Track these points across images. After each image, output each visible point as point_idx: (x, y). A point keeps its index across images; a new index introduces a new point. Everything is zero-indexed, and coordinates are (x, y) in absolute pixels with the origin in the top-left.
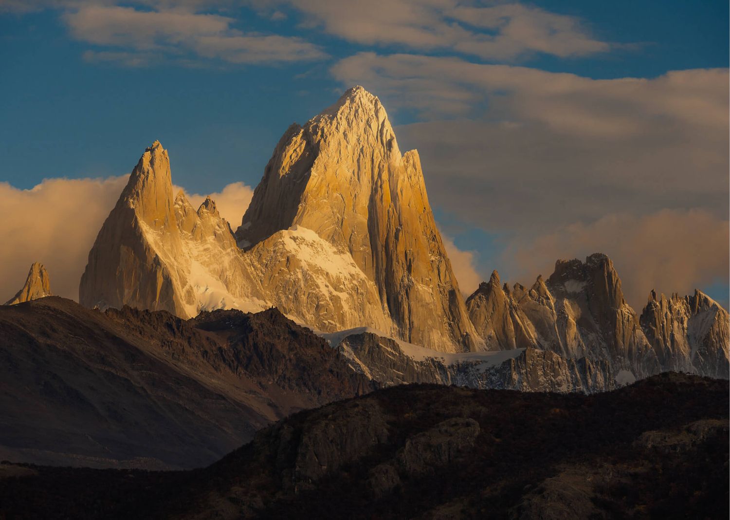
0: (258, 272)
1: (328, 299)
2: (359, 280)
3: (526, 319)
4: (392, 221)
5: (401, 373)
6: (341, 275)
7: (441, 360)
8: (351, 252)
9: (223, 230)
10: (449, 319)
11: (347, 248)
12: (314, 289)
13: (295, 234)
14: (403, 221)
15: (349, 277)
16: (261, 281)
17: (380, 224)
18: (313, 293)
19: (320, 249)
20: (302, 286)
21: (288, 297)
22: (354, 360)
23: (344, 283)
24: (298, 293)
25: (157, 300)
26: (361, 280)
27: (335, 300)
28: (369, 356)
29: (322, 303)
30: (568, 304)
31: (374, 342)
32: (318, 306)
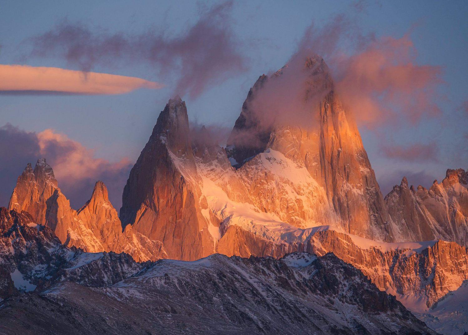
0: (246, 184)
1: (294, 201)
2: (313, 187)
3: (426, 210)
4: (335, 145)
5: (354, 258)
6: (301, 184)
7: (380, 248)
8: (307, 166)
9: (223, 156)
10: (374, 212)
11: (303, 164)
12: (285, 195)
13: (269, 155)
14: (342, 144)
15: (307, 185)
16: (248, 189)
17: (327, 147)
18: (284, 198)
19: (286, 166)
20: (277, 193)
21: (267, 201)
22: (321, 249)
23: (303, 189)
24: (274, 198)
25: (183, 207)
26: (314, 186)
27: (298, 201)
28: (331, 246)
29: (291, 205)
30: (456, 200)
31: (334, 237)
32: (288, 207)
